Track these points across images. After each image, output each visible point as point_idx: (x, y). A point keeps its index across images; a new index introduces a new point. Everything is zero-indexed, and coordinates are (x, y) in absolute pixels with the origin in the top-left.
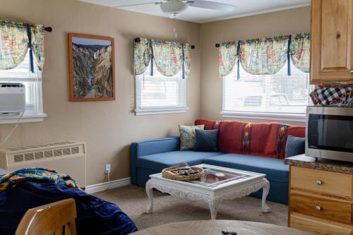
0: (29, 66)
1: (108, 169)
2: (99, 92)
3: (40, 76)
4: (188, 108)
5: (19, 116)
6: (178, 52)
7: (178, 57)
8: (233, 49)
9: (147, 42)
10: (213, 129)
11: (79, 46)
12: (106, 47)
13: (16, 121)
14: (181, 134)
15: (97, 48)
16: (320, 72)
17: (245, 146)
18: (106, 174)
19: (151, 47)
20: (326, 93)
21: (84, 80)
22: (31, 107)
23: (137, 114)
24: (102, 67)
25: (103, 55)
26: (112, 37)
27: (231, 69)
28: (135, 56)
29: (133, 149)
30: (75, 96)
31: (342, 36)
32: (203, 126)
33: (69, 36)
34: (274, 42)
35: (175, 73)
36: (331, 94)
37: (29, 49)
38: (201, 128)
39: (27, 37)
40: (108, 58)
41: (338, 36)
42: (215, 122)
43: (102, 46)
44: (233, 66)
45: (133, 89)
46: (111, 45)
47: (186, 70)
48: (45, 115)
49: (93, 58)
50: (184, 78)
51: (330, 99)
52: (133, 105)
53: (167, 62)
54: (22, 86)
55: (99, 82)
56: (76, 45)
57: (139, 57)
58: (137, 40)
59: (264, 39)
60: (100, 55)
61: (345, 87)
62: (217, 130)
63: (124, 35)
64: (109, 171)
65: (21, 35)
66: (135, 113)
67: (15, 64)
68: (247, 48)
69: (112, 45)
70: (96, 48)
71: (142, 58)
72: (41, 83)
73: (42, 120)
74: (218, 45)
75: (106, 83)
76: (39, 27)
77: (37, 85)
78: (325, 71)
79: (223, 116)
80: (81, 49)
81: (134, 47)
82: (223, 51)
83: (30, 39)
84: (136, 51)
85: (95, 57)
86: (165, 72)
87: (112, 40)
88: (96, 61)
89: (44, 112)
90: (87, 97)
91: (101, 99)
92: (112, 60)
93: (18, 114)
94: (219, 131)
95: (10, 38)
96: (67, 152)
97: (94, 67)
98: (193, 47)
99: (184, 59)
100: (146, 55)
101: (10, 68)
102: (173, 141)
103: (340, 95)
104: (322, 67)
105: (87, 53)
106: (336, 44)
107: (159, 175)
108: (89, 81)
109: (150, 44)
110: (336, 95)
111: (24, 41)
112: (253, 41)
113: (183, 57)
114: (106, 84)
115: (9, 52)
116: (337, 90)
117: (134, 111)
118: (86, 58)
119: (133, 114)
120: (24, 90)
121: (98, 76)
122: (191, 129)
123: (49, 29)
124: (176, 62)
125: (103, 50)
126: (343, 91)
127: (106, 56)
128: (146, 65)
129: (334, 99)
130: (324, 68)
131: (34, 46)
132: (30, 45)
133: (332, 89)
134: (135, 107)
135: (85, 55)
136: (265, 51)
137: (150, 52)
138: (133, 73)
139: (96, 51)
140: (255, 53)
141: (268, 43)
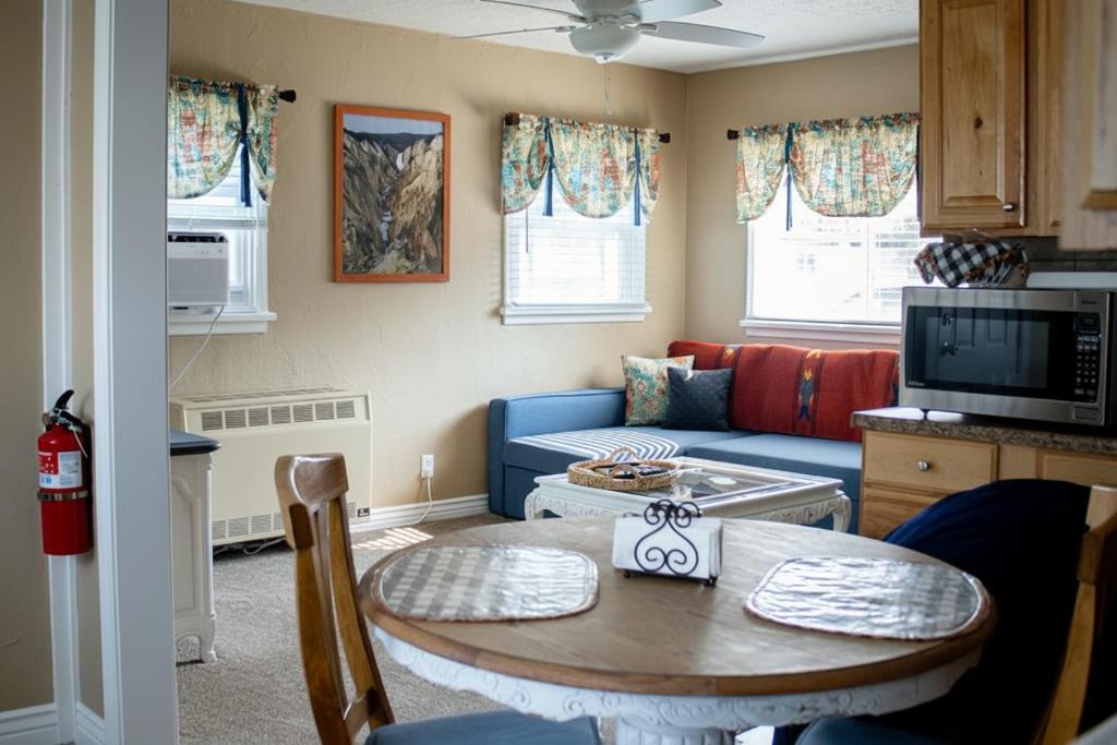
0: (238, 191)
1: (429, 467)
2: (408, 257)
3: (264, 214)
4: (649, 309)
5: (211, 318)
6: (623, 151)
7: (623, 166)
8: (776, 145)
9: (537, 124)
10: (717, 367)
11: (360, 137)
12: (429, 139)
13: (204, 330)
14: (629, 381)
15: (406, 141)
16: (942, 207)
17: (805, 408)
18: (422, 480)
19: (548, 138)
20: (956, 254)
21: (369, 225)
22: (240, 295)
23: (507, 321)
24: (416, 193)
25: (418, 160)
26: (446, 112)
27: (769, 202)
28: (505, 161)
29: (495, 416)
30: (345, 267)
31: (986, 122)
32: (690, 359)
33: (335, 112)
34: (883, 128)
35: (614, 208)
36: (967, 257)
37: (241, 146)
38: (685, 365)
39: (236, 117)
40: (433, 167)
41: (979, 123)
42: (723, 350)
43: (419, 137)
44: (774, 191)
45: (498, 254)
46: (443, 134)
47: (643, 201)
48: (273, 316)
49: (395, 168)
50: (638, 223)
51: (964, 268)
52: (497, 297)
53: (590, 180)
54: (222, 239)
55: (408, 231)
56: (351, 133)
57: (515, 165)
58: (511, 120)
59: (854, 122)
60: (412, 158)
61: (995, 242)
62: (727, 371)
63: (478, 108)
64: (431, 474)
65: (221, 113)
66: (502, 318)
67: (209, 184)
68: (813, 146)
69: (445, 134)
70: (404, 141)
71: (524, 167)
72: (265, 231)
73: (263, 328)
74: (733, 135)
75: (426, 235)
76: (266, 91)
77: (256, 238)
78: (952, 204)
79: (749, 333)
80: (366, 146)
81: (503, 139)
82: (749, 149)
83: (244, 121)
84: (509, 150)
85: (400, 164)
86: (585, 208)
87: (445, 121)
88: (402, 175)
89: (270, 310)
90: (375, 270)
91: (411, 277)
92: (442, 175)
93: (209, 311)
94: (733, 374)
95: (200, 120)
96: (325, 412)
97: (395, 191)
98: (665, 138)
99: (639, 171)
100: (534, 161)
101: (196, 195)
102: (604, 400)
103: (987, 260)
104: (947, 195)
105: (380, 154)
106: (975, 142)
107: (561, 479)
108: (383, 227)
109: (546, 129)
110: (977, 259)
111: (230, 126)
112: (827, 124)
113: (635, 165)
114: (426, 238)
115: (194, 154)
116: (980, 249)
117: (498, 314)
118: (378, 168)
119: (498, 320)
120: (227, 249)
121: (407, 216)
122: (655, 367)
123: (289, 96)
124: (616, 178)
125: (421, 144)
126: (992, 250)
127: (428, 160)
128: (535, 187)
129: (973, 269)
130: (951, 199)
131: (254, 140)
132: (243, 136)
133: (969, 247)
134: (502, 303)
135: (373, 160)
136: (858, 152)
137: (547, 151)
138: (500, 207)
139: (401, 150)
140: (833, 156)
141: (867, 131)
